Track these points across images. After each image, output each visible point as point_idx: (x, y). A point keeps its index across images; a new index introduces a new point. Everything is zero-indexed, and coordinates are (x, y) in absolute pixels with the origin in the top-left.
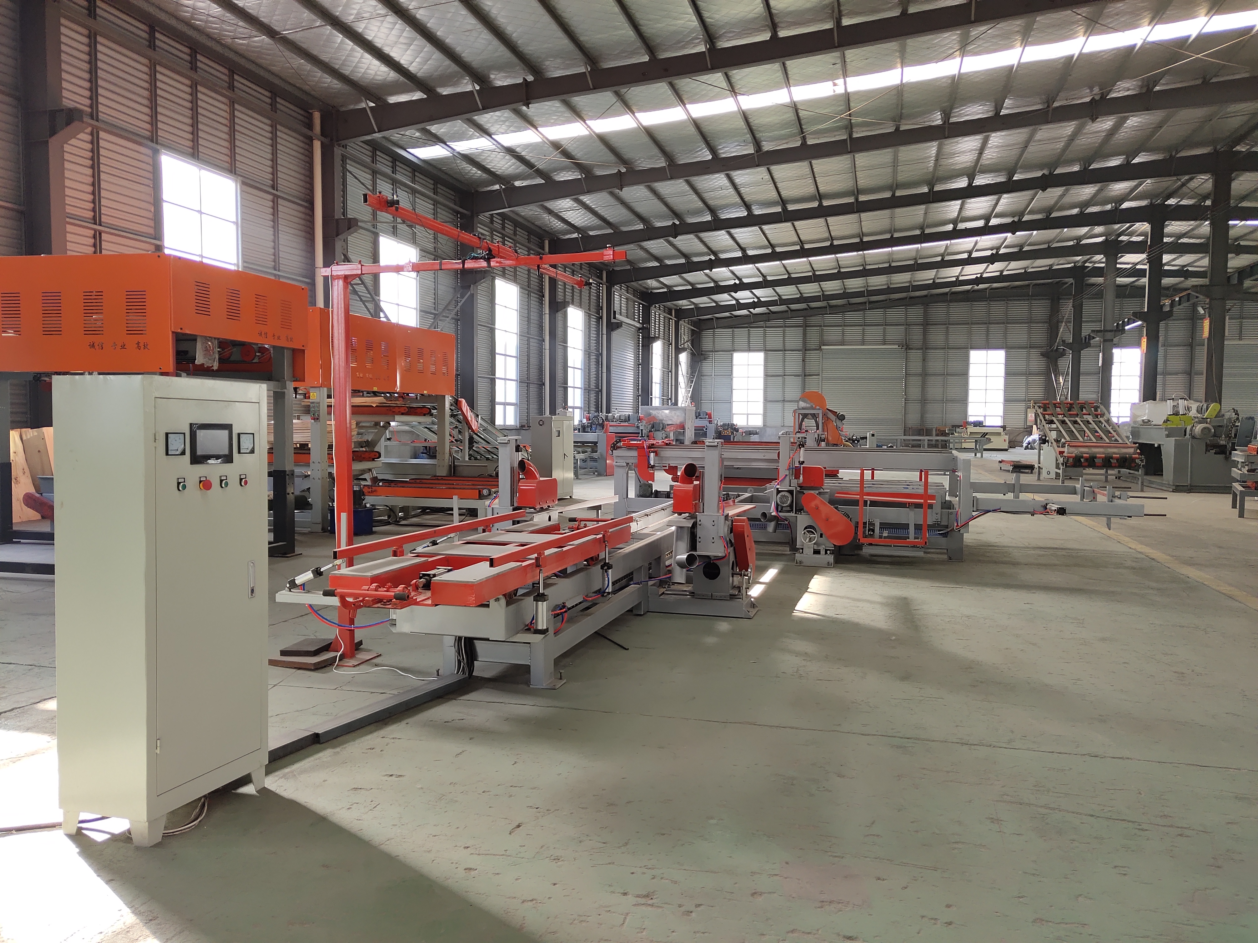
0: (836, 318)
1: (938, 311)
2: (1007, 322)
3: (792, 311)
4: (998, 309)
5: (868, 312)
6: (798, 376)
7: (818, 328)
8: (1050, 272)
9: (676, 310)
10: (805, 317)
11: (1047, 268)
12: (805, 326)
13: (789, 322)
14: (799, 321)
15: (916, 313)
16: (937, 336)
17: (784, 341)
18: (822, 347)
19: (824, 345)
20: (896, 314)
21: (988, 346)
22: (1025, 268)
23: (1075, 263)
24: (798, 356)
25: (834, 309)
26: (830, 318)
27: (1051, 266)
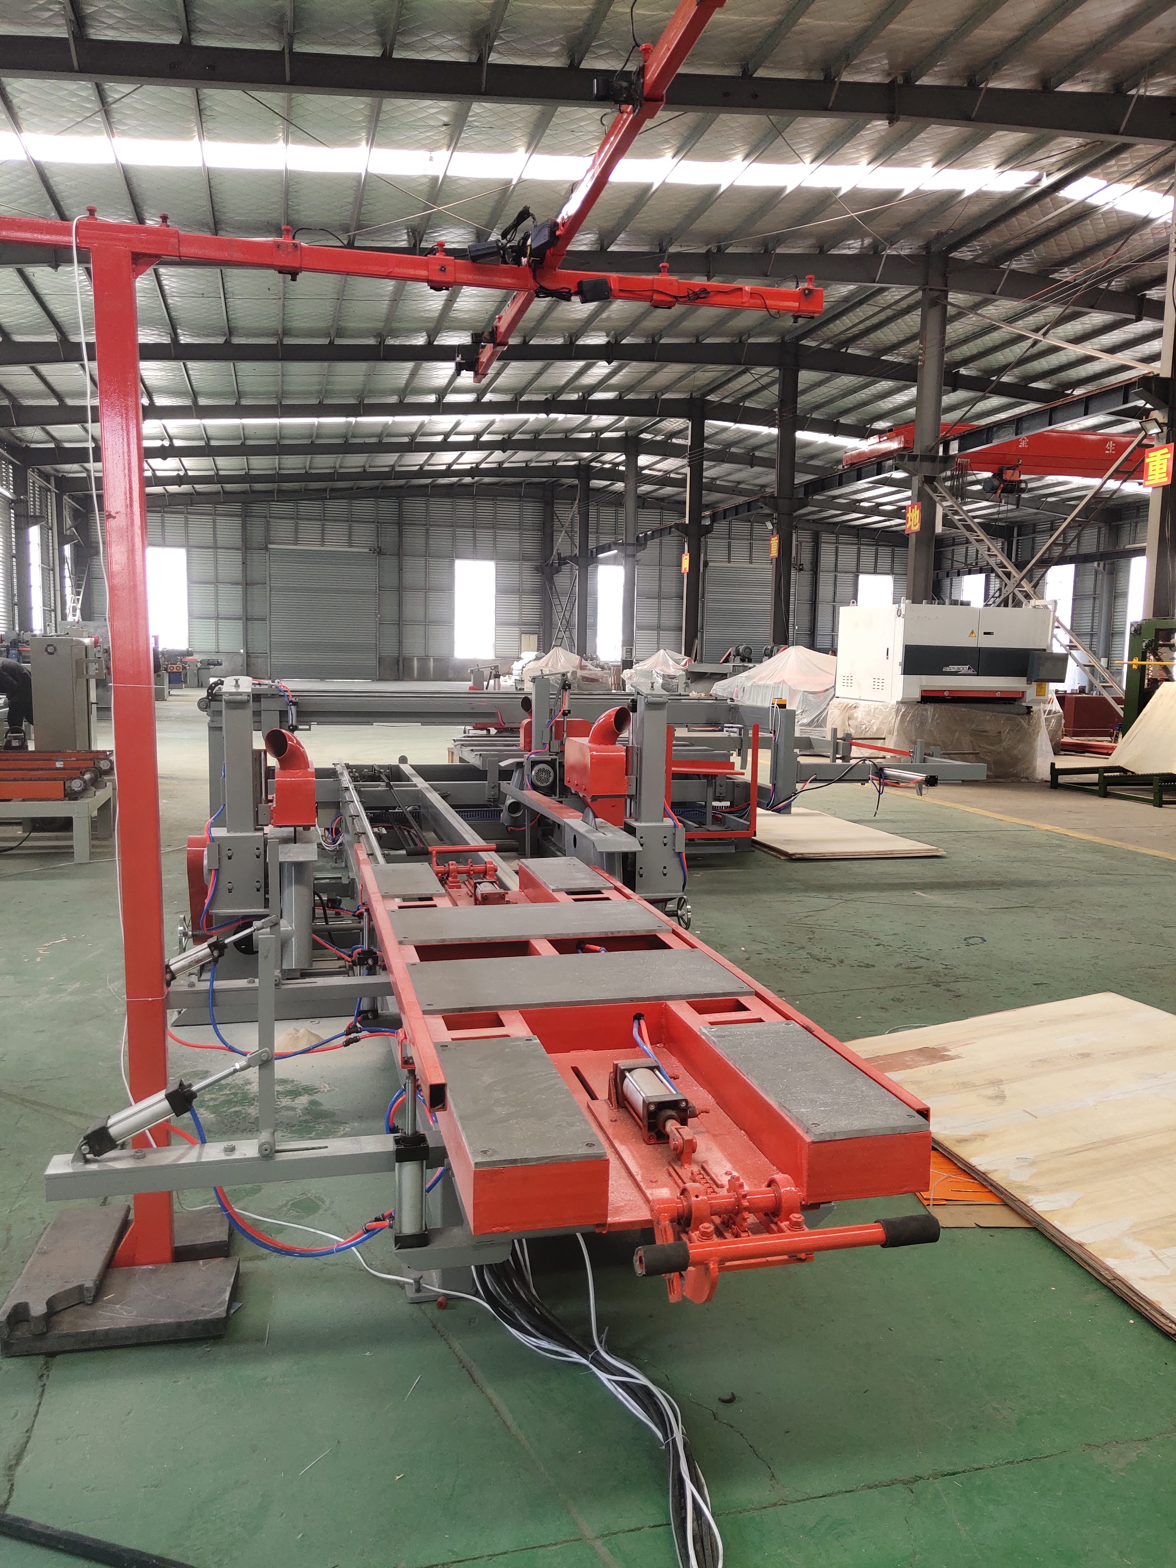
0: (285, 508)
1: (415, 507)
2: (494, 526)
3: (225, 493)
4: (485, 508)
5: (328, 502)
6: (238, 584)
7: (263, 519)
8: (553, 470)
9: (56, 478)
10: (243, 503)
11: (551, 464)
12: (245, 516)
13: (221, 508)
14: (236, 507)
15: (387, 507)
16: (414, 539)
17: (215, 534)
18: (270, 546)
19: (270, 543)
20: (363, 507)
21: (475, 555)
22: (526, 462)
23: (580, 460)
24: (238, 556)
25: (283, 496)
26: (278, 508)
27: (557, 461)
